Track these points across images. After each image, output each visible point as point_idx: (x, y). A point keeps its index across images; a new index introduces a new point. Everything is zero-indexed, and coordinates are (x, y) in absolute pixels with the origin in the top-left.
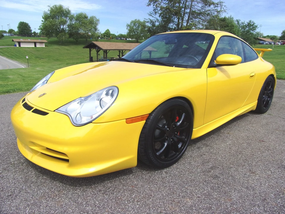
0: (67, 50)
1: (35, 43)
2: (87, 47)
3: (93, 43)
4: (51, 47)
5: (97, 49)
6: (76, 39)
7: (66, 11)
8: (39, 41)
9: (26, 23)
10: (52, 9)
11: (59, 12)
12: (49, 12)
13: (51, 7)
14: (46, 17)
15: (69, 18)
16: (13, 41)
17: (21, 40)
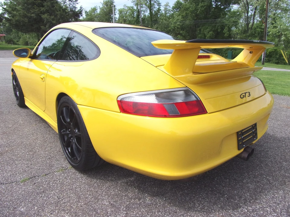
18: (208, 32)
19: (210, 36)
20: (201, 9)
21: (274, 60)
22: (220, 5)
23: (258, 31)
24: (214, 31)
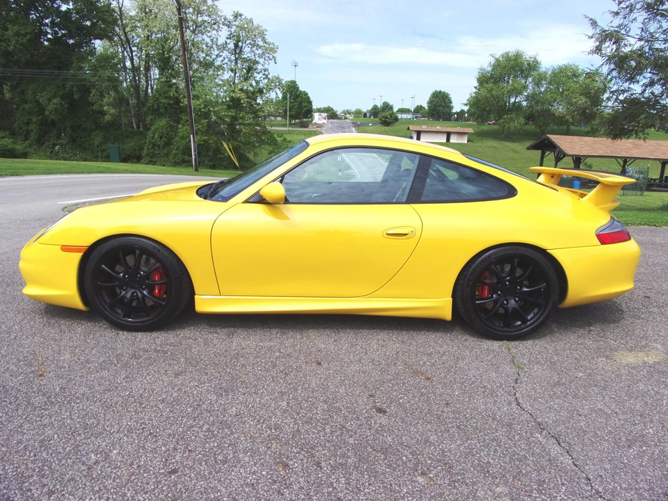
0: (514, 151)
1: (449, 135)
2: (534, 147)
3: (548, 139)
4: (480, 144)
5: (558, 154)
6: (540, 127)
7: (529, 64)
8: (458, 129)
9: (444, 93)
10: (497, 60)
11: (512, 68)
12: (490, 69)
13: (497, 57)
14: (483, 80)
15: (533, 80)
16: (408, 129)
17: (424, 128)
18: (50, 100)
19: (56, 109)
20: (17, 41)
21: (206, 160)
22: (64, 35)
23: (164, 104)
24: (62, 98)
